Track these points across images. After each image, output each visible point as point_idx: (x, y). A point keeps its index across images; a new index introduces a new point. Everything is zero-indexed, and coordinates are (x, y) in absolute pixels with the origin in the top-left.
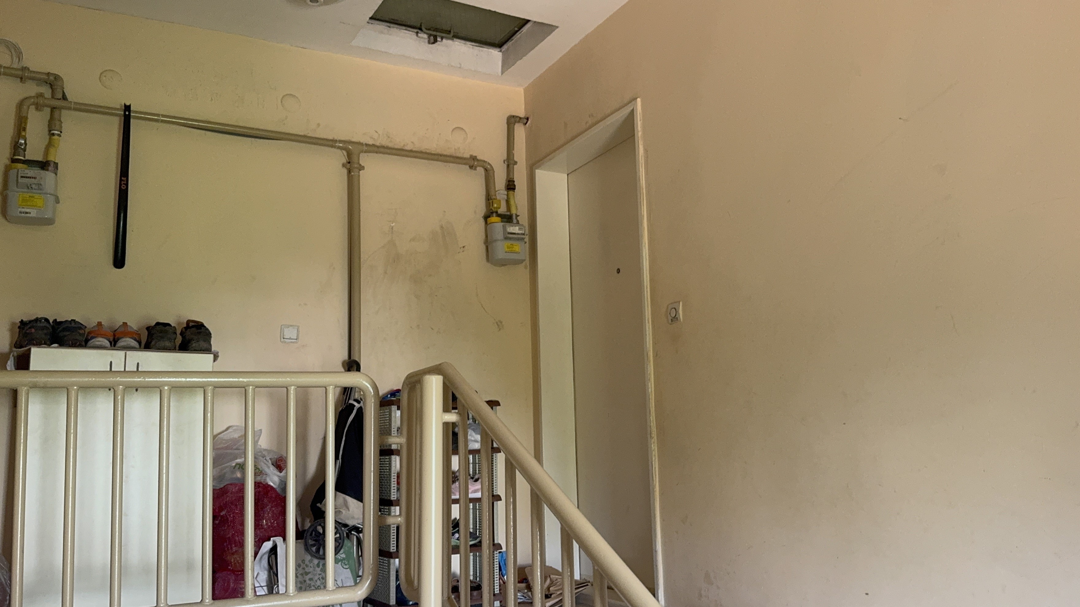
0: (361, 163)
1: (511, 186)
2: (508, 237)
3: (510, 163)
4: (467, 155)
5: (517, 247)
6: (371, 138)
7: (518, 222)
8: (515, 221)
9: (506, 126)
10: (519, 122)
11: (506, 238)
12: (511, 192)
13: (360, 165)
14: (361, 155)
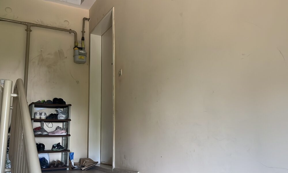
0: (31, 29)
1: (83, 39)
2: (80, 54)
3: (83, 32)
4: (69, 29)
5: (83, 57)
6: (36, 22)
7: (84, 50)
8: (83, 49)
9: (83, 21)
10: (86, 20)
11: (79, 54)
12: (83, 41)
13: (30, 30)
14: (31, 27)
